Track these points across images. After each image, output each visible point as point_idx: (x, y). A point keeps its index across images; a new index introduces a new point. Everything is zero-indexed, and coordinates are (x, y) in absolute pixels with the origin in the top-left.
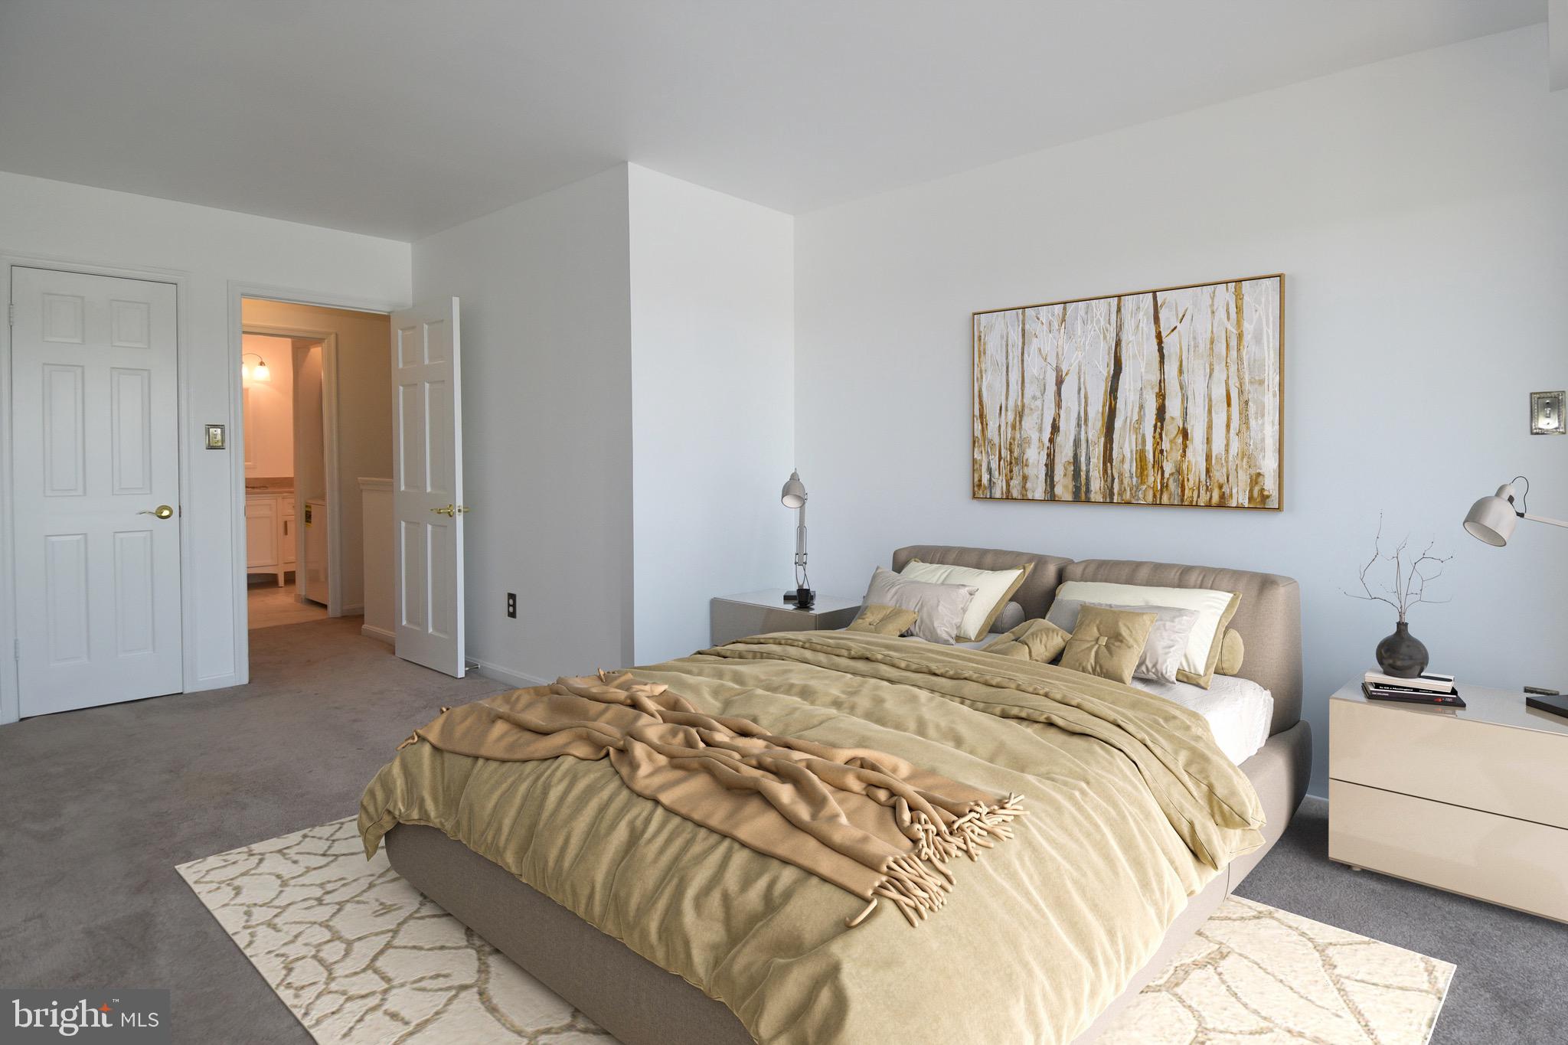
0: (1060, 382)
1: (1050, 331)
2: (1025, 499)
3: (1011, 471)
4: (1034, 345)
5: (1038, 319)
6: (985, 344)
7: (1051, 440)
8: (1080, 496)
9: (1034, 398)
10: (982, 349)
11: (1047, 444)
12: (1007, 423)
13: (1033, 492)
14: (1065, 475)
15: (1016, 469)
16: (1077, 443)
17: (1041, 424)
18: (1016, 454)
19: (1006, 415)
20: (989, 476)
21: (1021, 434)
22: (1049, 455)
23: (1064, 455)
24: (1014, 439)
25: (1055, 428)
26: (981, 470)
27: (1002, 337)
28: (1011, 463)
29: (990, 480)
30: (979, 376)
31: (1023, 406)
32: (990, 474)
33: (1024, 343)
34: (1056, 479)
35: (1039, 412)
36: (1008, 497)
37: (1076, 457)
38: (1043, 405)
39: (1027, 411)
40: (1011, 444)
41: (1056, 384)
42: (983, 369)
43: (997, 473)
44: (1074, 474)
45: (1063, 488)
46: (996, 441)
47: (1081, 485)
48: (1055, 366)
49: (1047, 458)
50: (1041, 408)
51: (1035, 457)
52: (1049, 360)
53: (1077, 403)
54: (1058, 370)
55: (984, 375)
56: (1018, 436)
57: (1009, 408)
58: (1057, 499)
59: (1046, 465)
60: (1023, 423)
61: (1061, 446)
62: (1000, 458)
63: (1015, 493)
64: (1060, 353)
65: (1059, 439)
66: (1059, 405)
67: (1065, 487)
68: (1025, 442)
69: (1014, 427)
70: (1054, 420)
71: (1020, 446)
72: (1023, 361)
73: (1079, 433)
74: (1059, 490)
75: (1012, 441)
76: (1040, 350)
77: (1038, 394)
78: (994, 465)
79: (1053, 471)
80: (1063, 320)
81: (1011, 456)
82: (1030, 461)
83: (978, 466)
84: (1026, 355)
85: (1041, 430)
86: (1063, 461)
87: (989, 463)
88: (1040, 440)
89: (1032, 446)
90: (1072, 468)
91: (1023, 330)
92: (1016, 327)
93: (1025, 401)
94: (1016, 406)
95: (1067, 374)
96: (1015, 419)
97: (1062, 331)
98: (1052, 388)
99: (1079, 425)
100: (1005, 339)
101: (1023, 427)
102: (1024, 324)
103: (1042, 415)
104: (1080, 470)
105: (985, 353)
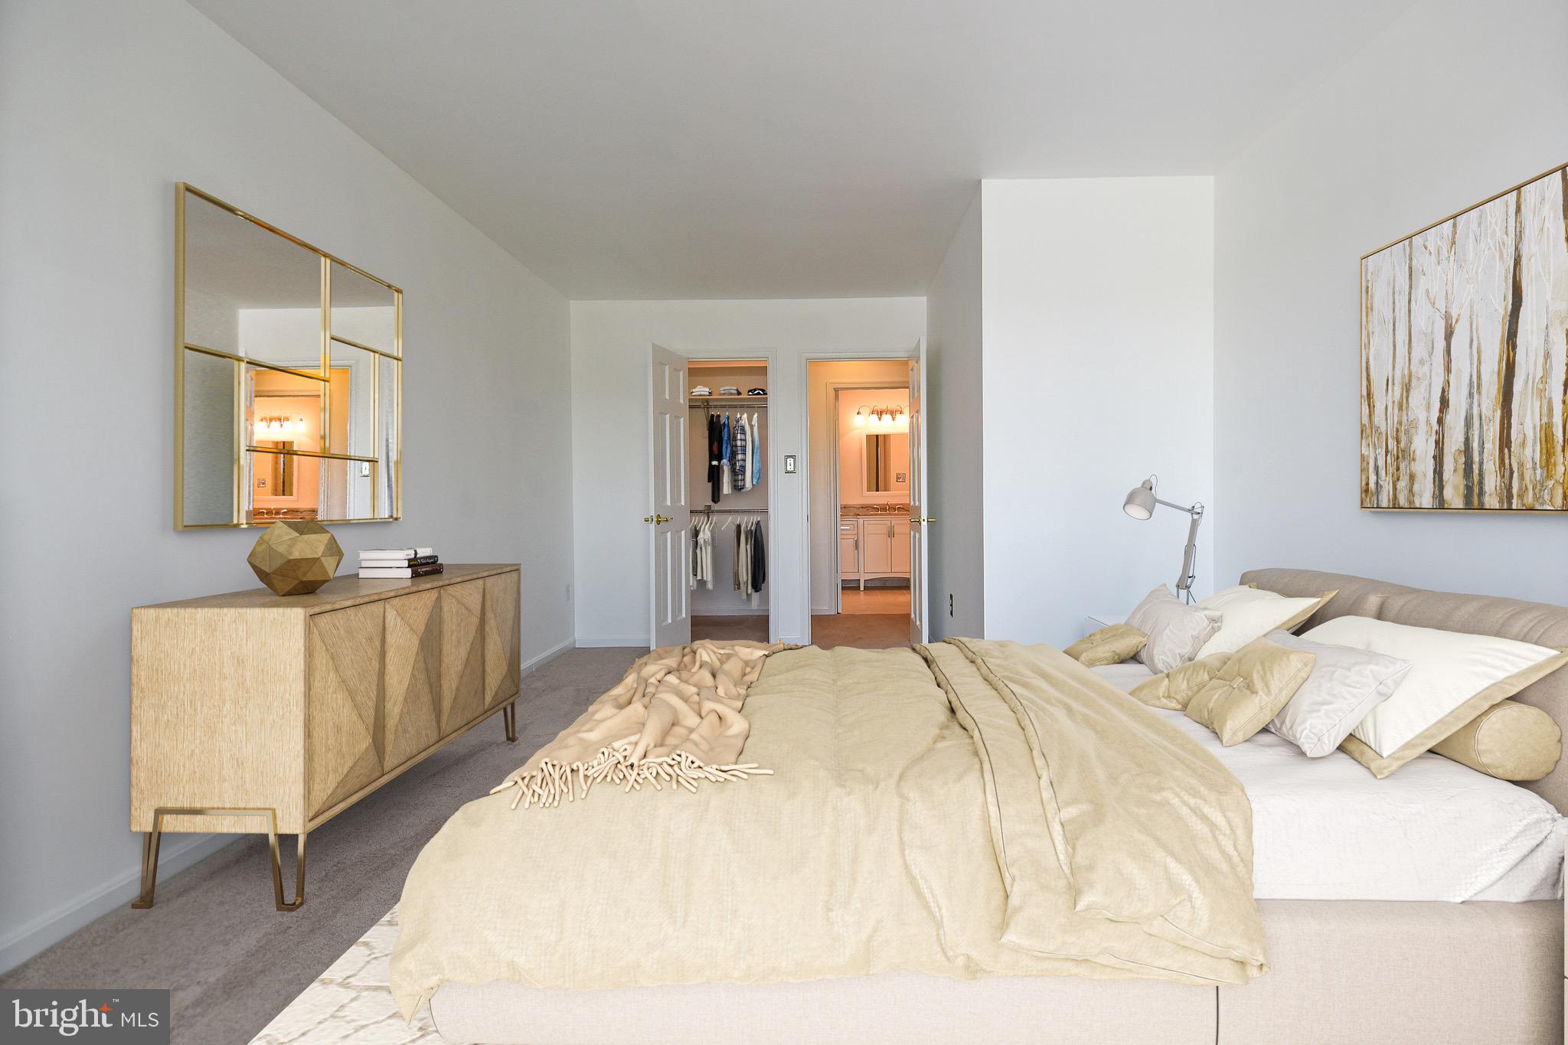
0: (1449, 335)
1: (1439, 263)
2: (1413, 508)
3: (1398, 469)
4: (1421, 287)
5: (1426, 248)
6: (1372, 297)
7: (1440, 421)
8: (1473, 502)
9: (1422, 362)
10: (1369, 306)
11: (1435, 426)
12: (1394, 402)
13: (1421, 497)
14: (1455, 471)
15: (1402, 466)
16: (1468, 424)
17: (1429, 398)
18: (1402, 445)
19: (1393, 391)
20: (1375, 477)
21: (1407, 415)
22: (1437, 442)
23: (1454, 442)
24: (1401, 424)
25: (1444, 403)
26: (1368, 469)
27: (1389, 283)
28: (1398, 457)
29: (1377, 483)
30: (1367, 342)
31: (1410, 375)
32: (1377, 474)
33: (1411, 287)
34: (1445, 477)
35: (1427, 382)
36: (1395, 505)
37: (1467, 442)
38: (1431, 371)
39: (1414, 381)
40: (1397, 431)
41: (1445, 339)
42: (1370, 332)
43: (1384, 472)
44: (1465, 469)
45: (1453, 495)
46: (1383, 429)
47: (1473, 484)
48: (1444, 312)
49: (1436, 447)
50: (1428, 376)
51: (1423, 446)
52: (1436, 306)
53: (1468, 362)
54: (1447, 317)
55: (1371, 339)
56: (1405, 418)
57: (1396, 382)
58: (1446, 506)
59: (1435, 457)
60: (1410, 399)
61: (1450, 428)
62: (1387, 452)
63: (1402, 501)
64: (1449, 292)
65: (1449, 418)
66: (1448, 369)
67: (1456, 488)
68: (1413, 425)
69: (1401, 408)
70: (1443, 391)
71: (1407, 432)
72: (1410, 311)
73: (1471, 407)
74: (1448, 493)
75: (1399, 427)
76: (1428, 291)
77: (1426, 356)
78: (1381, 463)
79: (1441, 466)
80: (1454, 243)
81: (1398, 447)
82: (1418, 453)
83: (1366, 463)
84: (1413, 303)
85: (1428, 407)
86: (1453, 451)
87: (1376, 459)
88: (1428, 422)
89: (1420, 432)
90: (1463, 459)
91: (1410, 268)
92: (1404, 264)
93: (1412, 368)
94: (1403, 376)
95: (1457, 321)
96: (1402, 395)
97: (1452, 258)
98: (1440, 344)
99: (1471, 395)
100: (1392, 286)
101: (1410, 405)
102: (1411, 259)
103: (1430, 384)
104: (1472, 462)
105: (1372, 310)
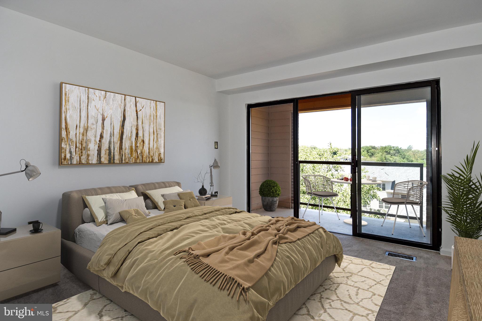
0: (103, 120)
1: (100, 100)
2: (88, 164)
3: (82, 153)
4: (92, 104)
5: (95, 94)
6: (68, 98)
7: (100, 141)
8: (111, 161)
9: (93, 124)
10: (67, 99)
11: (98, 142)
12: (80, 133)
13: (92, 161)
14: (105, 154)
15: (84, 152)
16: (110, 143)
17: (96, 134)
18: (84, 146)
19: (79, 129)
20: (70, 155)
21: (86, 137)
22: (99, 147)
23: (105, 146)
24: (83, 140)
25: (102, 137)
26: (66, 152)
27: (78, 97)
28: (82, 149)
29: (71, 156)
30: (65, 110)
31: (88, 127)
32: (71, 154)
33: (88, 102)
34: (102, 155)
35: (95, 130)
36: (80, 164)
37: (109, 147)
38: (96, 127)
39: (89, 129)
40: (81, 141)
41: (102, 120)
42: (68, 108)
43: (74, 154)
44: (109, 154)
45: (104, 159)
46: (74, 140)
47: (111, 157)
48: (102, 113)
49: (98, 148)
50: (95, 128)
51: (93, 147)
52: (99, 111)
53: (110, 128)
54: (103, 115)
55: (68, 111)
56: (85, 138)
57: (81, 127)
58: (102, 163)
59: (98, 150)
60: (88, 133)
61: (104, 143)
62: (76, 147)
63: (83, 162)
64: (104, 109)
65: (103, 141)
66: (103, 128)
67: (105, 158)
68: (88, 141)
69: (83, 135)
70: (101, 134)
71: (86, 142)
72: (88, 109)
73: (111, 139)
74: (103, 160)
75: (82, 140)
76: (95, 106)
77: (94, 123)
78: (73, 150)
79: (100, 152)
80: (105, 97)
81: (82, 146)
82: (91, 149)
83: (64, 150)
84: (89, 107)
85: (95, 137)
86: (105, 149)
87: (70, 149)
88: (95, 140)
89: (92, 143)
90: (108, 151)
91: (88, 97)
92: (85, 94)
93: (88, 124)
94: (84, 126)
95: (106, 117)
96: (84, 131)
97: (105, 101)
98: (100, 121)
99: (111, 136)
100: (79, 98)
101: (88, 135)
102: (88, 94)
103: (96, 131)
104: (111, 152)
105: (68, 101)
